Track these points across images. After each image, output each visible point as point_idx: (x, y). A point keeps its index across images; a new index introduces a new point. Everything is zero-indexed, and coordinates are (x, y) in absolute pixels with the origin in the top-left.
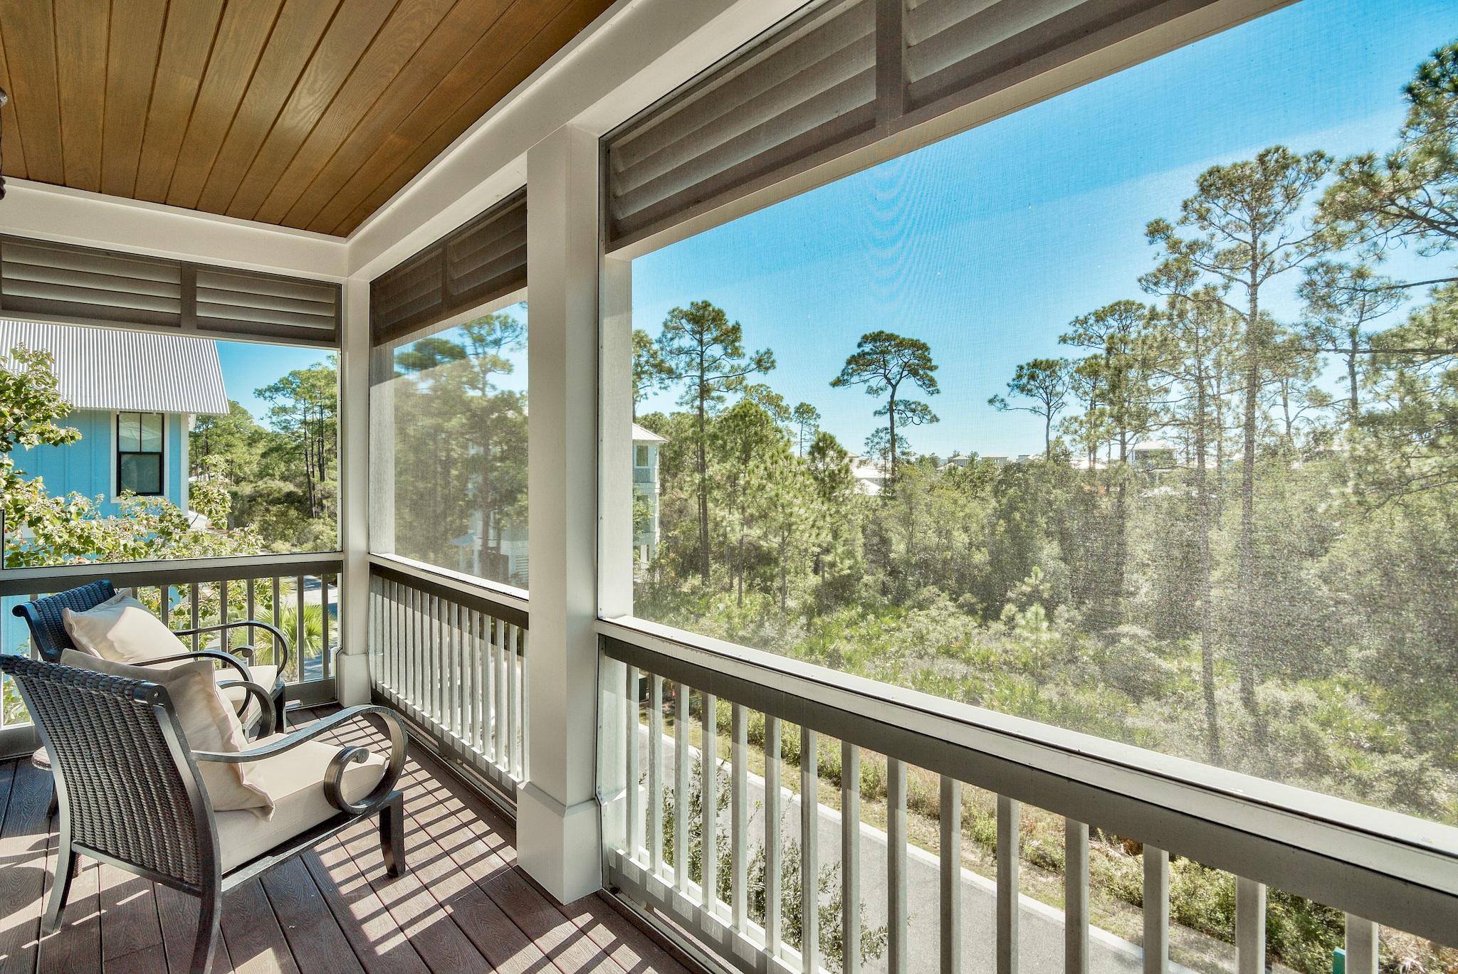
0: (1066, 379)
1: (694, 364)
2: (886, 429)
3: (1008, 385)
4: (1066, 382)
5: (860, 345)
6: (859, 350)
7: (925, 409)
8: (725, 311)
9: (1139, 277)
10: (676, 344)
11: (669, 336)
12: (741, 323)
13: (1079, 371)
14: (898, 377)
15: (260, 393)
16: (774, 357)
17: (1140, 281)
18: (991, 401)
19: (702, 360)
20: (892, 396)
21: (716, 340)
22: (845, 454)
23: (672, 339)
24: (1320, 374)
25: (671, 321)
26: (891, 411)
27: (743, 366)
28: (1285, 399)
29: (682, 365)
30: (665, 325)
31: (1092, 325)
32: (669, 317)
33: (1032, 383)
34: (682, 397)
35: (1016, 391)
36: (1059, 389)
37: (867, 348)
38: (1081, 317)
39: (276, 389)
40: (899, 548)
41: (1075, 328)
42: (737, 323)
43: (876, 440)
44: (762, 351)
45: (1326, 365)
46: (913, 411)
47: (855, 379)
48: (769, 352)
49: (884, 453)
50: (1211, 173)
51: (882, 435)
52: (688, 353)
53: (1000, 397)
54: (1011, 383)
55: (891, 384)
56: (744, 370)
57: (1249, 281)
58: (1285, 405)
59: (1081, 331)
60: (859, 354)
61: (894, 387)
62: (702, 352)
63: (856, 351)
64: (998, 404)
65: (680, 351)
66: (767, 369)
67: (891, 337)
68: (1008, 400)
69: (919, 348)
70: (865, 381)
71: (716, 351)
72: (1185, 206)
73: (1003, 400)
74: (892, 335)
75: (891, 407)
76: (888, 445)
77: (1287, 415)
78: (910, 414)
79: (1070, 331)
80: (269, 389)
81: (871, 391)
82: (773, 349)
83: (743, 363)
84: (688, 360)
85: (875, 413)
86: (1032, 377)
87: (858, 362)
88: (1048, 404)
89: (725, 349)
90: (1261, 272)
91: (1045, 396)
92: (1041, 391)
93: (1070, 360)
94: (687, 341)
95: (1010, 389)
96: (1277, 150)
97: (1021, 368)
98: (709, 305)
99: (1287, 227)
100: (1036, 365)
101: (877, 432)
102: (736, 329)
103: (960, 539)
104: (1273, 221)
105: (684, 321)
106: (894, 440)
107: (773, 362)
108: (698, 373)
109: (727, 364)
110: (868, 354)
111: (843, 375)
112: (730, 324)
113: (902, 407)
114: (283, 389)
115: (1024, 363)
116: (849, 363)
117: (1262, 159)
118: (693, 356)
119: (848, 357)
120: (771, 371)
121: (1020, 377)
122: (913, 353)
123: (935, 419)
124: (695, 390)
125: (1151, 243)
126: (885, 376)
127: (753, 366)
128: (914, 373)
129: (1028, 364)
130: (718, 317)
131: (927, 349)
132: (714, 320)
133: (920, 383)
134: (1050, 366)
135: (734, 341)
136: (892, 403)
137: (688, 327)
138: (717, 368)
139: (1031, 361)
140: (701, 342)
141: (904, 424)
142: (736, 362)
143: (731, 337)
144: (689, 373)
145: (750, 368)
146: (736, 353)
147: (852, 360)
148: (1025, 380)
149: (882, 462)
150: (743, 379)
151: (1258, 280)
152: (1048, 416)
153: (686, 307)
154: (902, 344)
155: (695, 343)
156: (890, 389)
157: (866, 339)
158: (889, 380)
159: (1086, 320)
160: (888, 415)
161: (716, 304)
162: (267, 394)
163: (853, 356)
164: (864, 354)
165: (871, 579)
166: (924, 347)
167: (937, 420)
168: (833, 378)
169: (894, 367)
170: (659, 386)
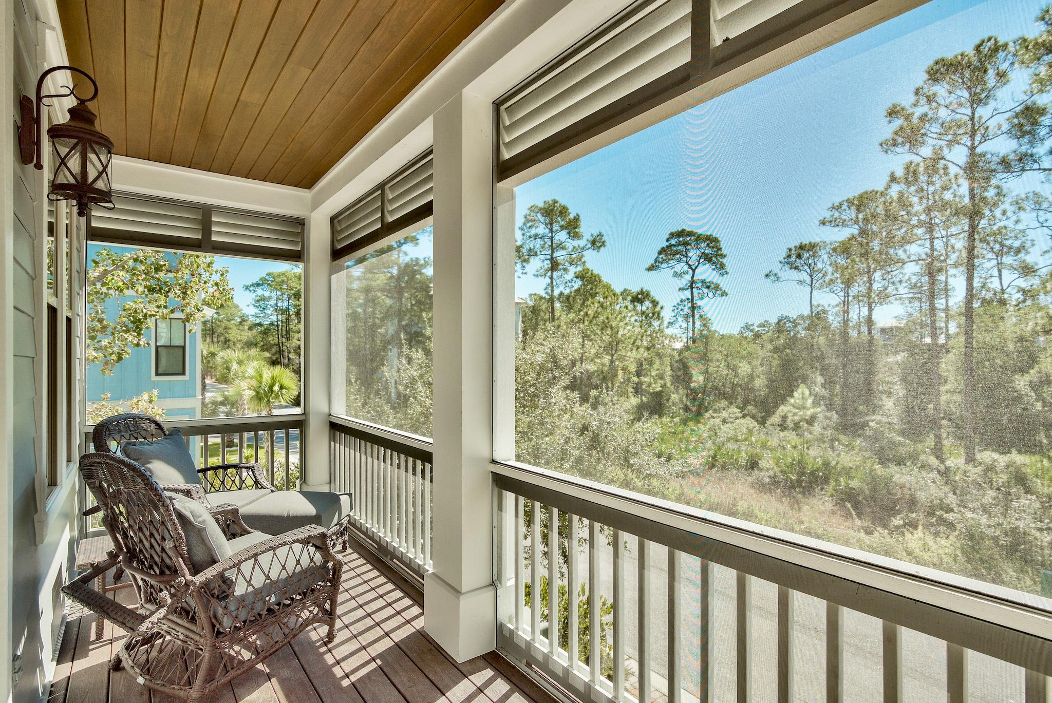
0: (825, 257)
1: (546, 246)
2: (688, 299)
3: (781, 262)
4: (825, 260)
5: (668, 240)
6: (667, 244)
7: (717, 287)
8: (569, 207)
9: (880, 141)
10: (533, 231)
11: (528, 225)
12: (580, 214)
13: (835, 250)
14: (697, 264)
15: (247, 288)
16: (604, 238)
17: (881, 145)
18: (767, 276)
19: (552, 243)
20: (692, 277)
21: (563, 228)
22: (657, 303)
23: (530, 227)
24: (1027, 253)
25: (530, 215)
26: (692, 288)
27: (582, 246)
28: (1000, 271)
29: (538, 246)
30: (525, 217)
31: (845, 210)
32: (528, 212)
33: (798, 260)
34: (538, 271)
35: (787, 267)
36: (820, 265)
37: (673, 242)
38: (837, 204)
39: (258, 285)
40: (698, 379)
41: (831, 213)
42: (577, 215)
43: (680, 307)
44: (595, 234)
45: (1033, 245)
46: (708, 287)
47: (664, 265)
48: (601, 235)
49: (686, 317)
50: (936, 63)
51: (685, 303)
52: (542, 238)
53: (774, 272)
54: (783, 261)
55: (691, 268)
56: (583, 248)
57: (969, 144)
58: (1000, 277)
59: (837, 215)
60: (667, 246)
61: (694, 271)
62: (552, 237)
63: (665, 244)
64: (772, 278)
65: (536, 236)
66: (599, 247)
67: (690, 234)
68: (780, 274)
69: (712, 241)
70: (672, 267)
71: (562, 236)
72: (917, 92)
73: (776, 274)
74: (692, 232)
75: (692, 285)
76: (689, 311)
77: (1001, 285)
78: (706, 291)
79: (828, 215)
80: (253, 285)
81: (676, 275)
82: (603, 233)
83: (582, 243)
84: (542, 243)
85: (680, 289)
86: (799, 256)
87: (667, 253)
88: (811, 276)
89: (569, 233)
90: (978, 138)
91: (808, 271)
92: (806, 267)
93: (828, 242)
94: (542, 230)
95: (781, 265)
96: (989, 39)
97: (790, 250)
98: (557, 202)
99: (998, 101)
100: (802, 247)
101: (681, 301)
102: (577, 219)
103: (744, 368)
104: (987, 97)
105: (539, 215)
106: (693, 308)
107: (603, 242)
108: (550, 252)
109: (571, 244)
110: (674, 246)
111: (655, 262)
112: (572, 216)
113: (699, 285)
114: (262, 285)
115: (792, 246)
116: (660, 253)
117: (978, 48)
118: (546, 240)
119: (659, 249)
120: (602, 249)
121: (789, 256)
122: (708, 245)
123: (724, 294)
124: (547, 264)
125: (890, 122)
126: (687, 262)
127: (589, 245)
128: (707, 258)
129: (796, 247)
130: (564, 211)
131: (718, 241)
132: (561, 212)
133: (713, 267)
134: (812, 247)
135: (575, 228)
136: (693, 282)
137: (542, 219)
138: (564, 248)
139: (798, 244)
140: (551, 230)
141: (702, 299)
142: (576, 243)
143: (572, 227)
144: (543, 253)
145: (587, 247)
146: (576, 236)
147: (662, 251)
148: (793, 259)
149: (684, 325)
150: (582, 256)
151: (976, 143)
152: (811, 286)
153: (541, 205)
154: (699, 238)
155: (547, 231)
156: (691, 272)
157: (672, 235)
158: (690, 266)
159: (841, 205)
160: (690, 290)
161: (562, 201)
162: (252, 288)
163: (663, 248)
164: (671, 245)
165: (676, 397)
166: (716, 240)
167: (727, 295)
168: (648, 265)
169: (693, 254)
170: (521, 271)
